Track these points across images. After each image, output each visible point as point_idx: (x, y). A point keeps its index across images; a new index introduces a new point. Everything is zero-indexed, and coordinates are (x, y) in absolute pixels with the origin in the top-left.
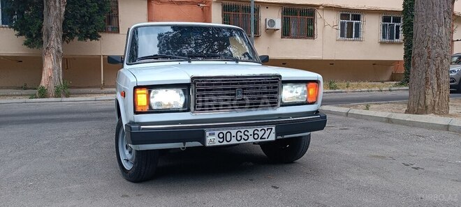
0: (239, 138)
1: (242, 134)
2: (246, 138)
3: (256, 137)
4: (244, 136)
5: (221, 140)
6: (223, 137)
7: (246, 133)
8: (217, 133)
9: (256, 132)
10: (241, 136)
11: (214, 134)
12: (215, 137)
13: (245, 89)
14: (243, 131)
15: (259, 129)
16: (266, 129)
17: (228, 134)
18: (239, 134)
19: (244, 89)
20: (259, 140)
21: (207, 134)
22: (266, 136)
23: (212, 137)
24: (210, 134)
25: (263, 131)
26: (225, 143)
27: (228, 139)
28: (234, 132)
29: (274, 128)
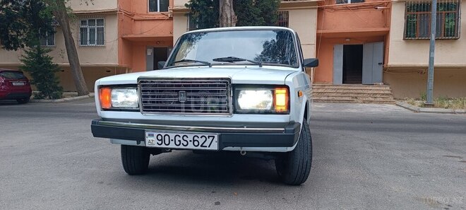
0: (178, 143)
1: (181, 139)
2: (185, 143)
3: (196, 143)
4: (182, 141)
5: (160, 142)
6: (161, 140)
7: (185, 138)
8: (156, 134)
9: (196, 138)
10: (180, 141)
11: (153, 135)
12: (154, 138)
13: (189, 91)
14: (181, 135)
15: (200, 136)
16: (207, 136)
17: (167, 137)
18: (178, 138)
19: (187, 91)
20: (199, 148)
21: (147, 134)
22: (207, 144)
23: (151, 138)
24: (149, 135)
25: (204, 139)
26: (163, 146)
27: (167, 142)
28: (172, 136)
29: (216, 136)
